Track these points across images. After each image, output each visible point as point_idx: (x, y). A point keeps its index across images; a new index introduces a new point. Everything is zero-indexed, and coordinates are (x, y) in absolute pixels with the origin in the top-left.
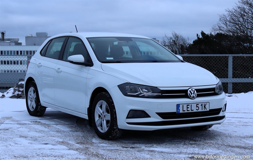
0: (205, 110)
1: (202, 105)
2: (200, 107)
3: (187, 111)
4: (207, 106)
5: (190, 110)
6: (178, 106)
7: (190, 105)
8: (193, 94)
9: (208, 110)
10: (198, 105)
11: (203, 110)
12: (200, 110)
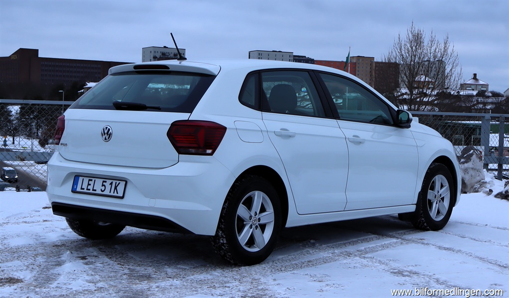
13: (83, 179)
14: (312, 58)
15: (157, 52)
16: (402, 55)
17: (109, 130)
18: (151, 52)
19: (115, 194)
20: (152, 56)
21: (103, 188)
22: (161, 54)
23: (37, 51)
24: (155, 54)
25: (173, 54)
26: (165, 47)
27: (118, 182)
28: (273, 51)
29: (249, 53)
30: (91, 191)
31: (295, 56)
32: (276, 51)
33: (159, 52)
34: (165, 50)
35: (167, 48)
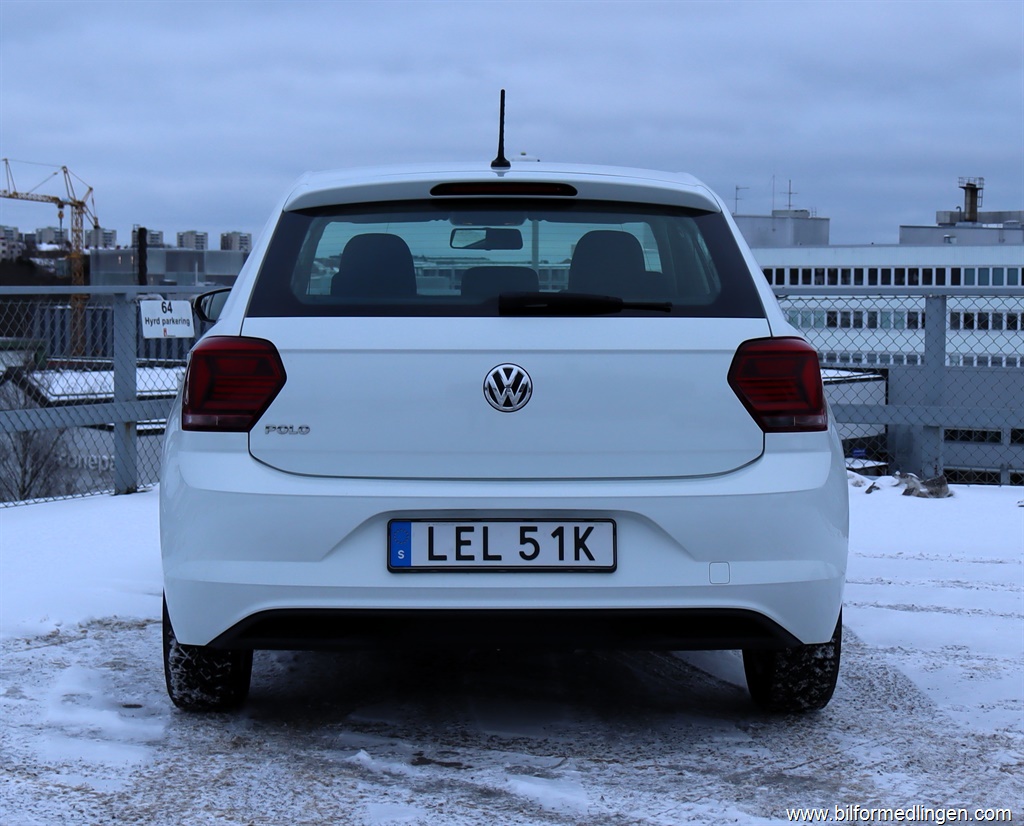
13: (431, 530)
17: (519, 376)
19: (584, 561)
21: (529, 549)
27: (583, 527)
30: (479, 561)
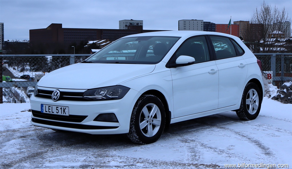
0: (65, 115)
1: (61, 108)
2: (60, 110)
3: (49, 112)
4: (66, 111)
5: (51, 112)
6: (42, 105)
7: (51, 106)
8: (55, 96)
9: (67, 115)
10: (58, 107)
11: (63, 114)
12: (60, 114)
14: (214, 23)
15: (127, 23)
16: (259, 20)
18: (124, 23)
20: (125, 25)
22: (129, 24)
23: (61, 25)
24: (126, 24)
25: (136, 23)
26: (132, 20)
28: (192, 20)
29: (179, 22)
31: (204, 22)
32: (194, 20)
33: (128, 23)
34: (132, 22)
35: (133, 20)
